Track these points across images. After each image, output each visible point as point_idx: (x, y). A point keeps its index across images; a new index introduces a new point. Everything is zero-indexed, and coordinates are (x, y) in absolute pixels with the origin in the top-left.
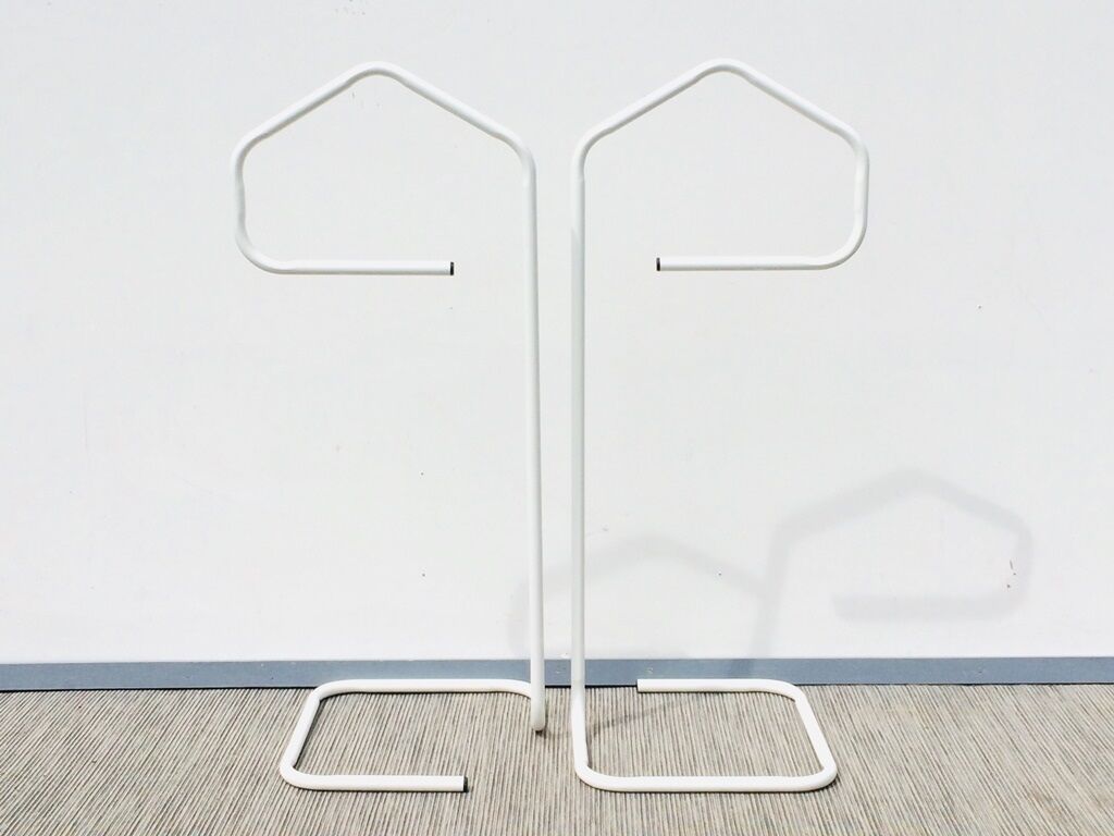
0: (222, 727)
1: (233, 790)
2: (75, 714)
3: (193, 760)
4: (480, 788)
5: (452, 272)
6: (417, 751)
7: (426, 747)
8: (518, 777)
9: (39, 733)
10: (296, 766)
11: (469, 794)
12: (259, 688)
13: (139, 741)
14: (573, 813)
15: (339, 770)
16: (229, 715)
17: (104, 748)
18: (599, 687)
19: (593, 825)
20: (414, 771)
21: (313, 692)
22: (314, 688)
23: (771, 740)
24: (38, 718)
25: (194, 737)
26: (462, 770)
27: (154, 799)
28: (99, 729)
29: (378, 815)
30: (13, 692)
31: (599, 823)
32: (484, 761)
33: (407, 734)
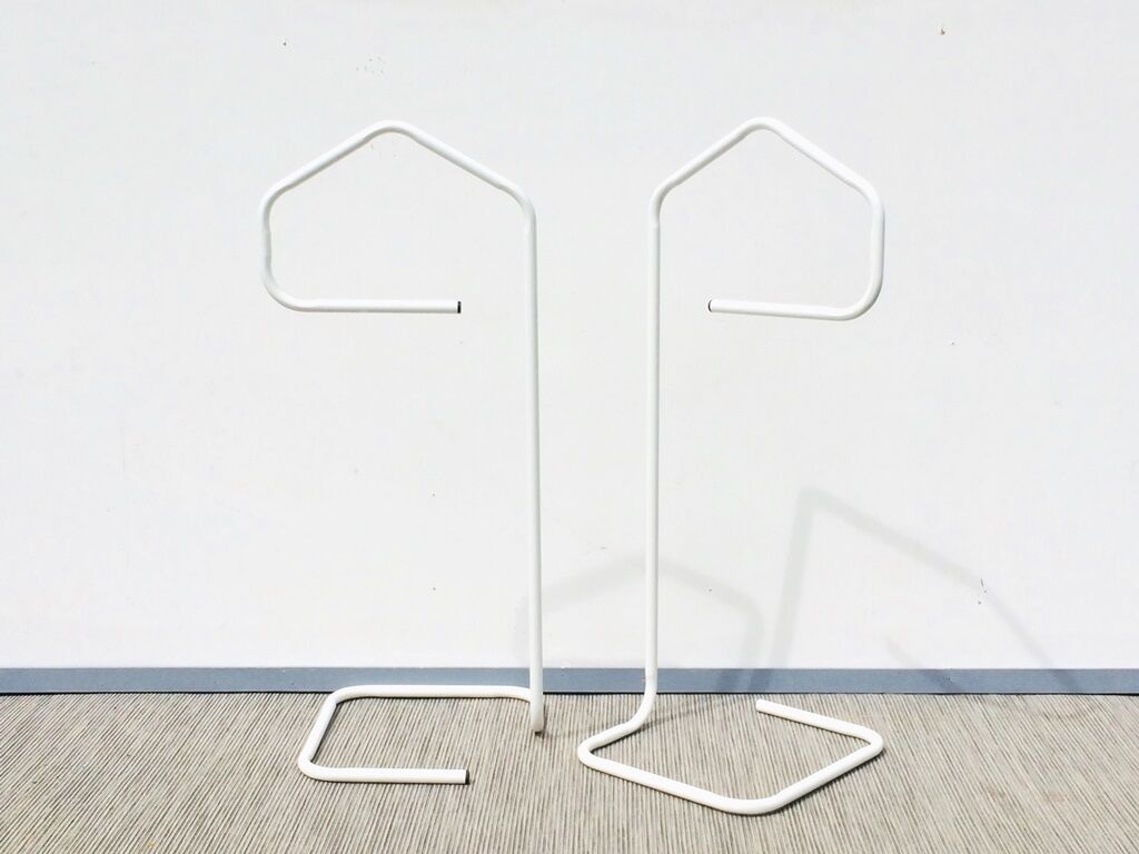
0: (246, 726)
1: (255, 780)
2: (111, 714)
3: (219, 754)
4: (481, 781)
5: (459, 311)
6: (425, 749)
7: (433, 745)
8: (517, 771)
9: (78, 730)
10: (314, 760)
11: (471, 786)
12: (280, 693)
13: (169, 737)
14: (565, 805)
15: (352, 764)
16: (253, 715)
17: (138, 744)
18: (597, 694)
19: (583, 814)
20: (421, 765)
21: (331, 696)
22: (331, 693)
23: (752, 741)
24: (77, 717)
25: (220, 736)
26: (466, 763)
27: (184, 787)
28: (134, 726)
29: (387, 803)
30: (53, 694)
31: (588, 813)
32: (486, 758)
33: (416, 734)
